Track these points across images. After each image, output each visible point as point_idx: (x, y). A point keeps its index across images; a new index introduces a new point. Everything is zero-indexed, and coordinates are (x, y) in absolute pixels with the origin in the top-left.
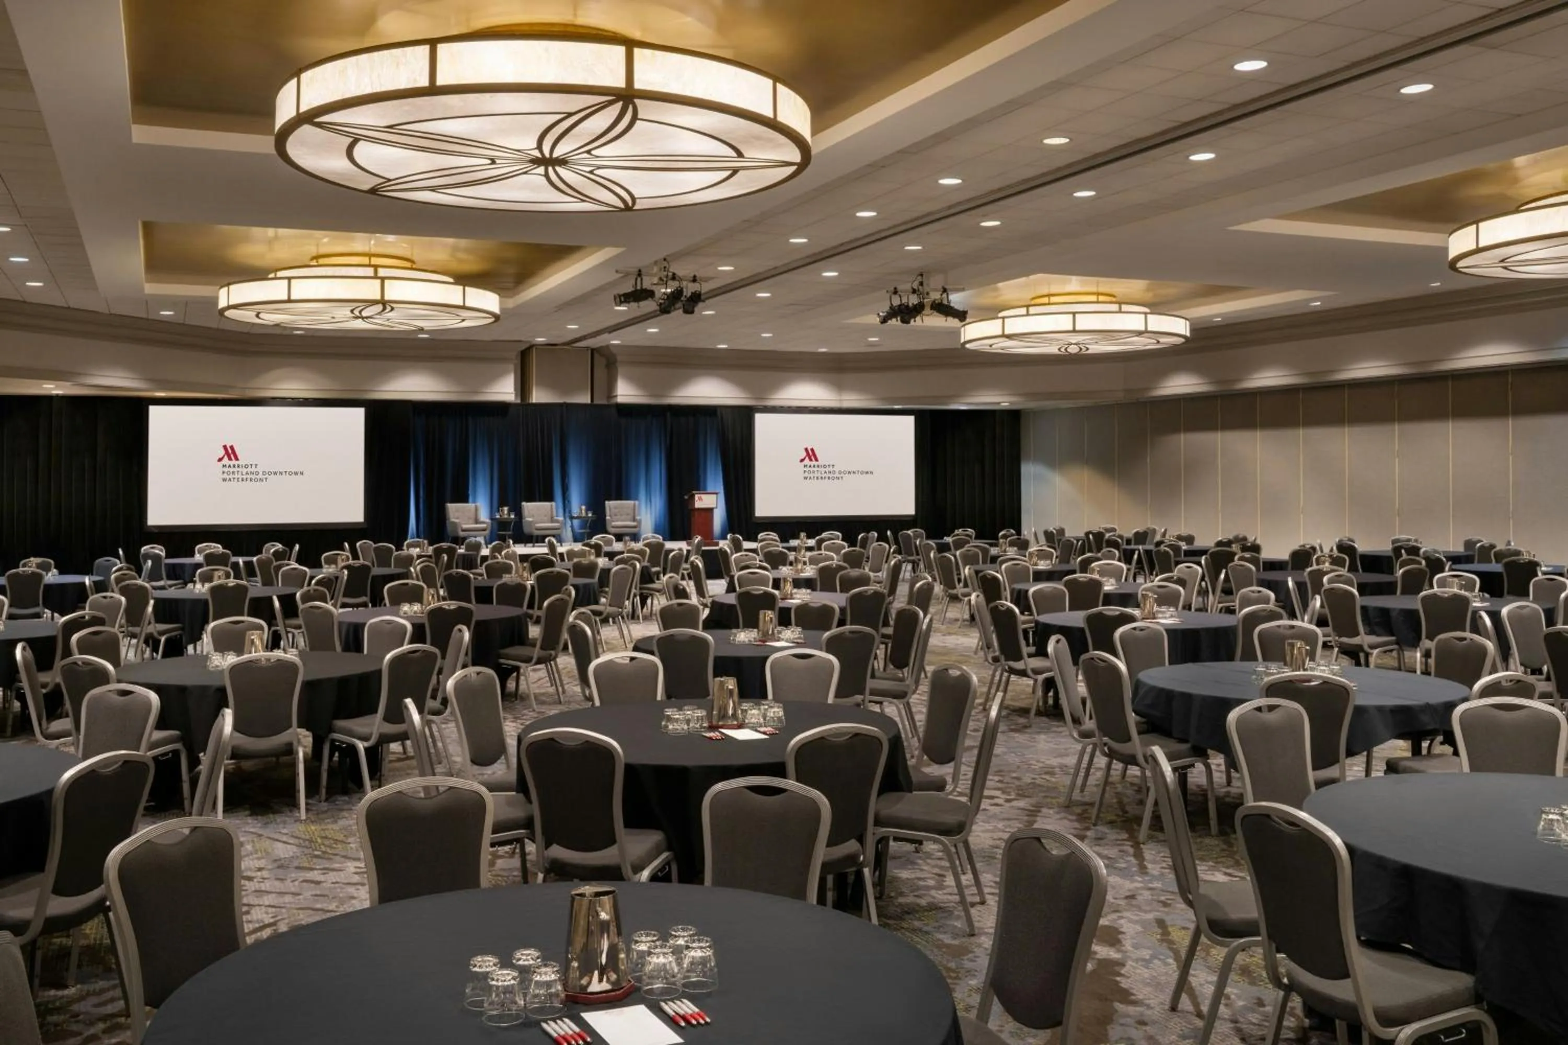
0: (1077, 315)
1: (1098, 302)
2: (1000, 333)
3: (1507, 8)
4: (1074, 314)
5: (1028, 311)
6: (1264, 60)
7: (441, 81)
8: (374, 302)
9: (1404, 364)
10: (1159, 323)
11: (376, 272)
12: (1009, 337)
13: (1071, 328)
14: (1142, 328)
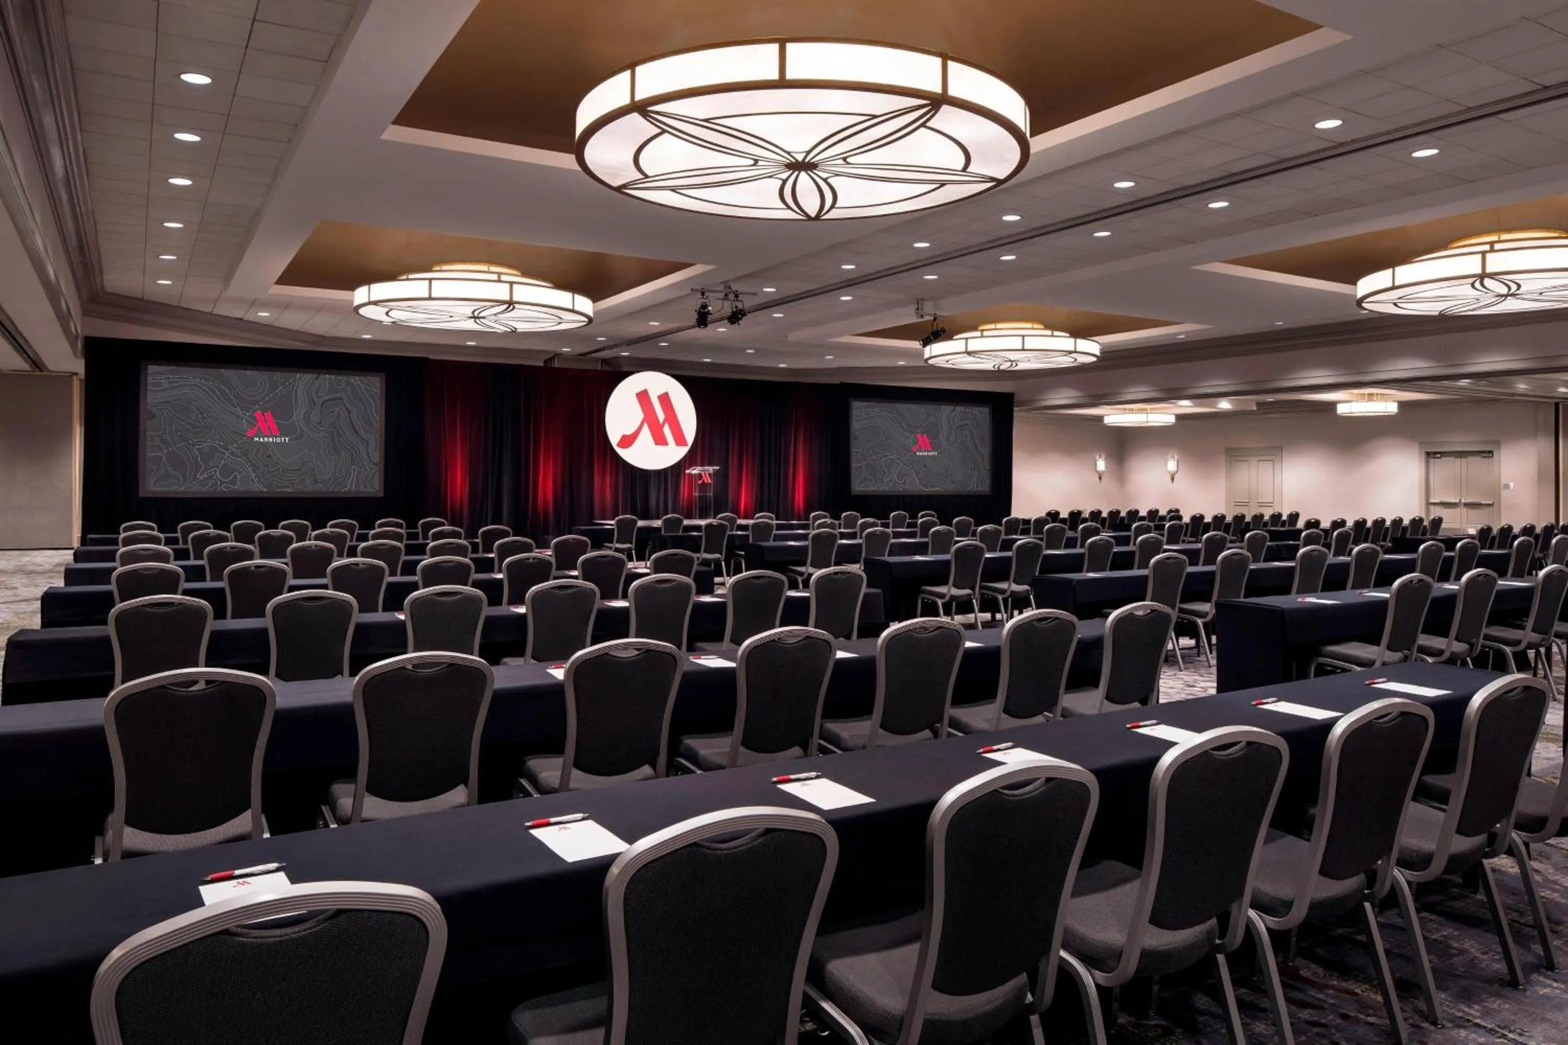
0: (1026, 338)
1: (1033, 329)
2: (963, 350)
3: (1551, 86)
4: (1023, 336)
5: (982, 334)
6: (1340, 119)
7: (790, 75)
8: (503, 302)
9: (1244, 383)
10: (1084, 345)
11: (499, 277)
12: (969, 353)
13: (1020, 347)
14: (1072, 349)
